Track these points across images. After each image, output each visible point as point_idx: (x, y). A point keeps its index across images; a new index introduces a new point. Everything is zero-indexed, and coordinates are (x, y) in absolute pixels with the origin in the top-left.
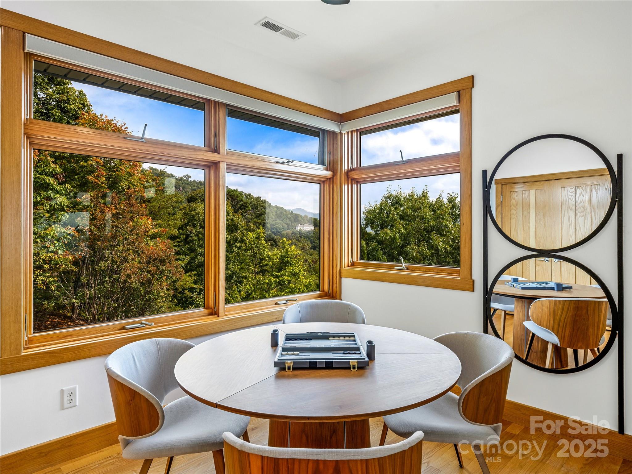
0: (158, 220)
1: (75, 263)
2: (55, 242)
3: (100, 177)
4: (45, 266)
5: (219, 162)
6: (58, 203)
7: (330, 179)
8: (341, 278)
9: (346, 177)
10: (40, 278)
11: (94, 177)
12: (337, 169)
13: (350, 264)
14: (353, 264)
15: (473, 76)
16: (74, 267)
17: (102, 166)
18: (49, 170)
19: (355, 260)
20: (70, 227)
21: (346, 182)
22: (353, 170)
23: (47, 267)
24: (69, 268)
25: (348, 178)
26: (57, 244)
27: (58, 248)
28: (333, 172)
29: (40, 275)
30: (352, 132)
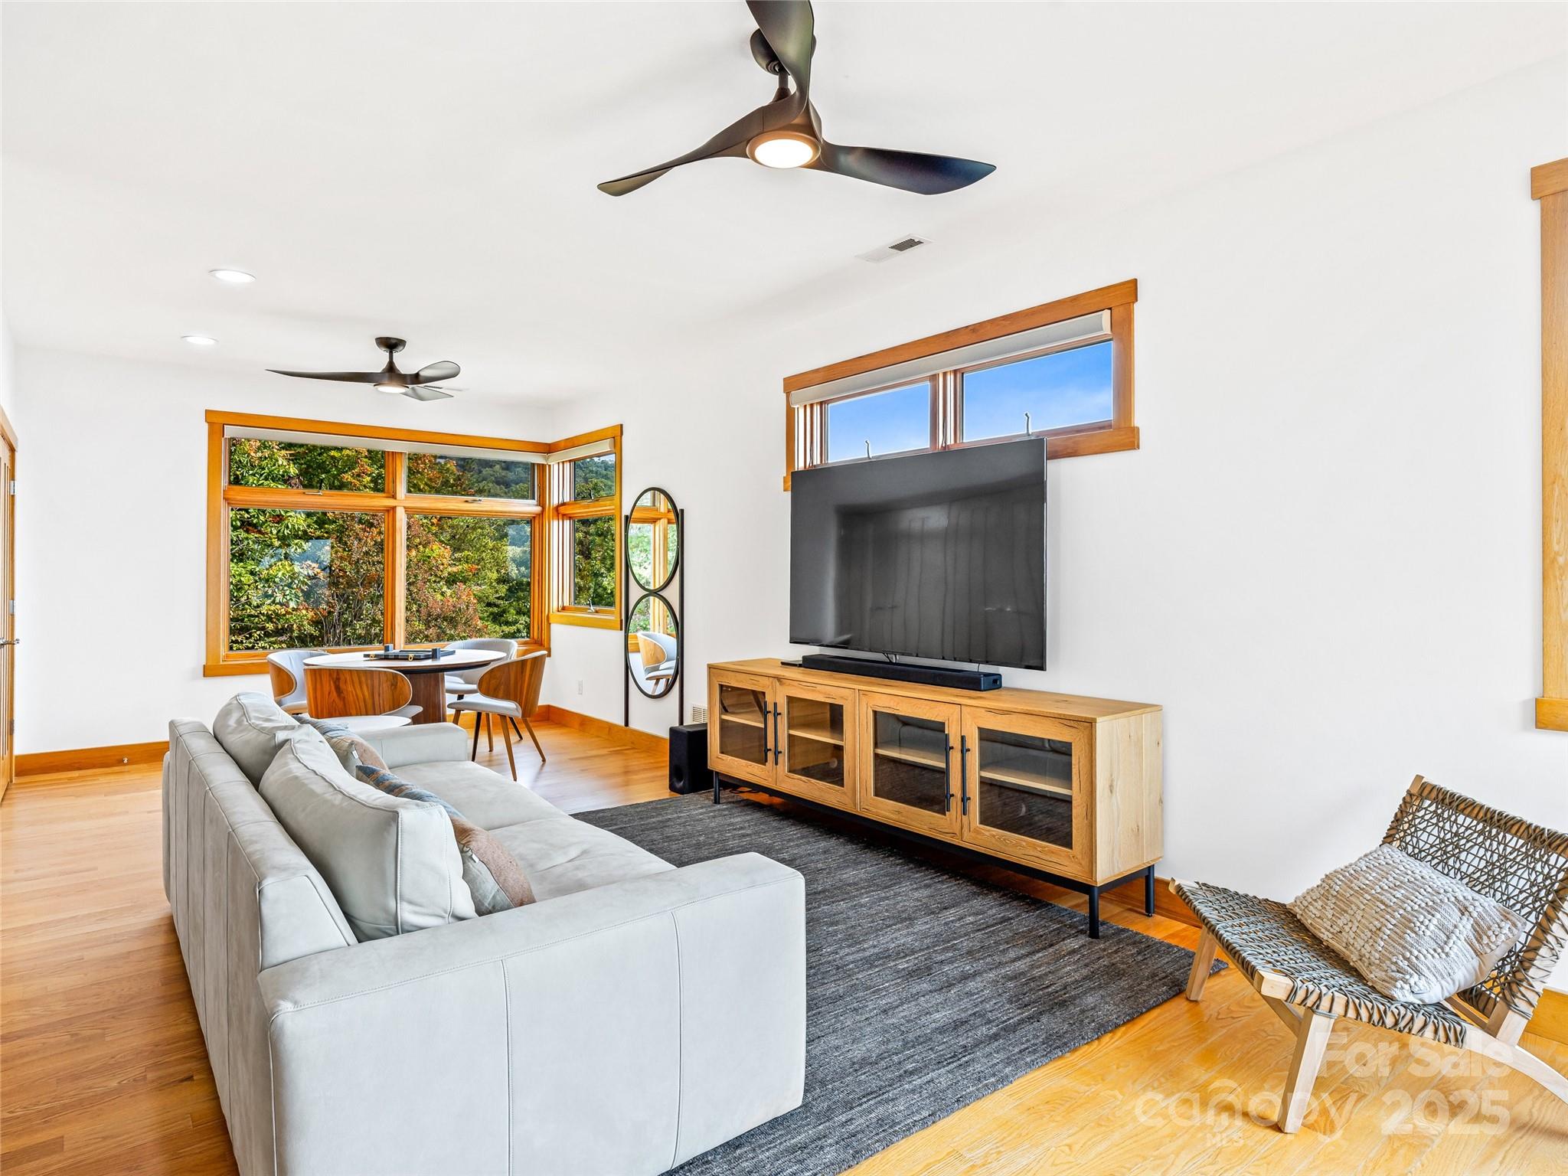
0: (463, 550)
1: (316, 623)
2: (286, 588)
3: (362, 477)
4: (267, 625)
5: (396, 507)
6: (290, 526)
7: (539, 515)
8: (550, 624)
9: (556, 513)
10: (260, 645)
11: (352, 477)
12: (546, 504)
13: (560, 609)
14: (564, 608)
15: (622, 425)
16: (312, 629)
17: (366, 457)
18: (279, 471)
19: (566, 604)
20: (311, 563)
21: (556, 517)
22: (564, 504)
23: (270, 626)
24: (305, 630)
25: (558, 514)
26: (288, 592)
27: (288, 598)
28: (542, 507)
29: (260, 640)
30: (563, 462)
